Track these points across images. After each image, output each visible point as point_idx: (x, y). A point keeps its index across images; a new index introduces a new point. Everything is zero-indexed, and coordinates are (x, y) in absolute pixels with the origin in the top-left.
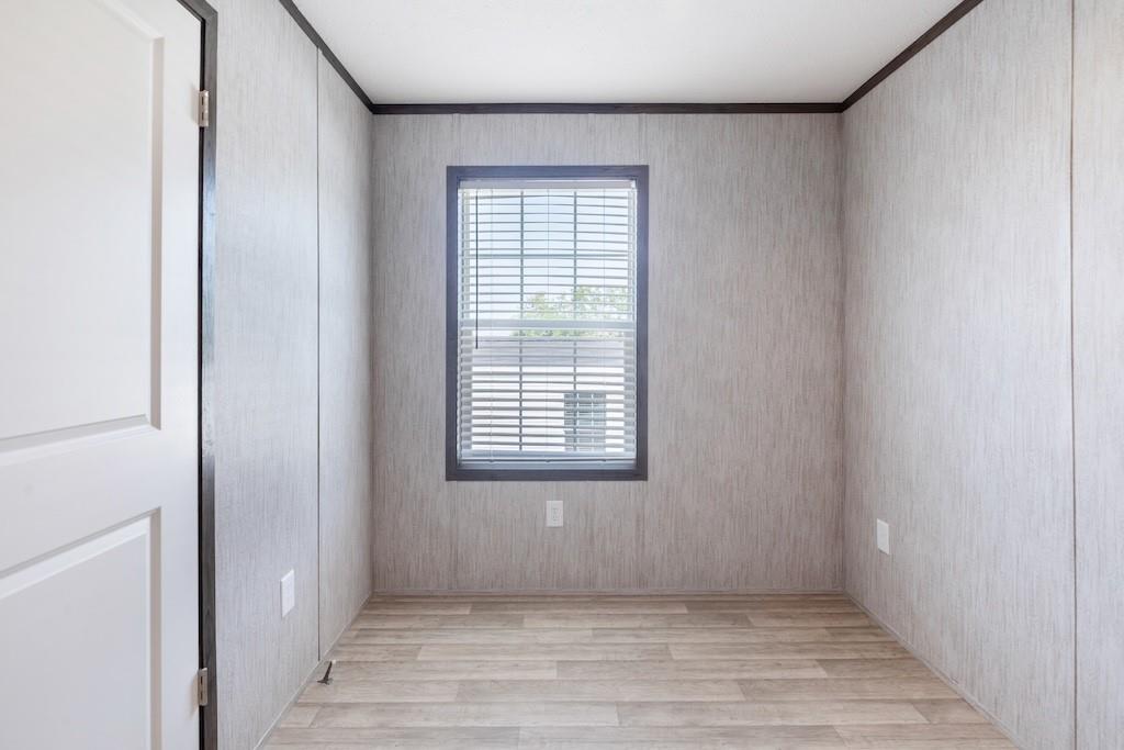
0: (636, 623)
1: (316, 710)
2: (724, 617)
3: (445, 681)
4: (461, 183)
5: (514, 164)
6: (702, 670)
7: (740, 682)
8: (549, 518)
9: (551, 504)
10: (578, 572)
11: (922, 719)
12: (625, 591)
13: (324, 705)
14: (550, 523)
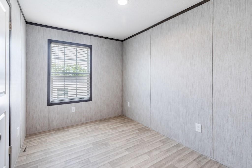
0: (92, 125)
1: (26, 156)
2: (106, 121)
3: (56, 143)
4: (51, 43)
5: (64, 41)
6: (105, 129)
7: (111, 128)
8: (72, 110)
9: (72, 108)
10: (78, 120)
11: (135, 126)
12: (88, 121)
13: (27, 155)
14: (72, 111)
